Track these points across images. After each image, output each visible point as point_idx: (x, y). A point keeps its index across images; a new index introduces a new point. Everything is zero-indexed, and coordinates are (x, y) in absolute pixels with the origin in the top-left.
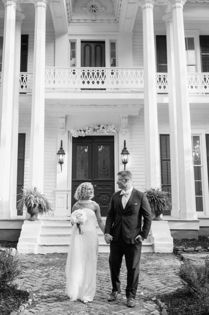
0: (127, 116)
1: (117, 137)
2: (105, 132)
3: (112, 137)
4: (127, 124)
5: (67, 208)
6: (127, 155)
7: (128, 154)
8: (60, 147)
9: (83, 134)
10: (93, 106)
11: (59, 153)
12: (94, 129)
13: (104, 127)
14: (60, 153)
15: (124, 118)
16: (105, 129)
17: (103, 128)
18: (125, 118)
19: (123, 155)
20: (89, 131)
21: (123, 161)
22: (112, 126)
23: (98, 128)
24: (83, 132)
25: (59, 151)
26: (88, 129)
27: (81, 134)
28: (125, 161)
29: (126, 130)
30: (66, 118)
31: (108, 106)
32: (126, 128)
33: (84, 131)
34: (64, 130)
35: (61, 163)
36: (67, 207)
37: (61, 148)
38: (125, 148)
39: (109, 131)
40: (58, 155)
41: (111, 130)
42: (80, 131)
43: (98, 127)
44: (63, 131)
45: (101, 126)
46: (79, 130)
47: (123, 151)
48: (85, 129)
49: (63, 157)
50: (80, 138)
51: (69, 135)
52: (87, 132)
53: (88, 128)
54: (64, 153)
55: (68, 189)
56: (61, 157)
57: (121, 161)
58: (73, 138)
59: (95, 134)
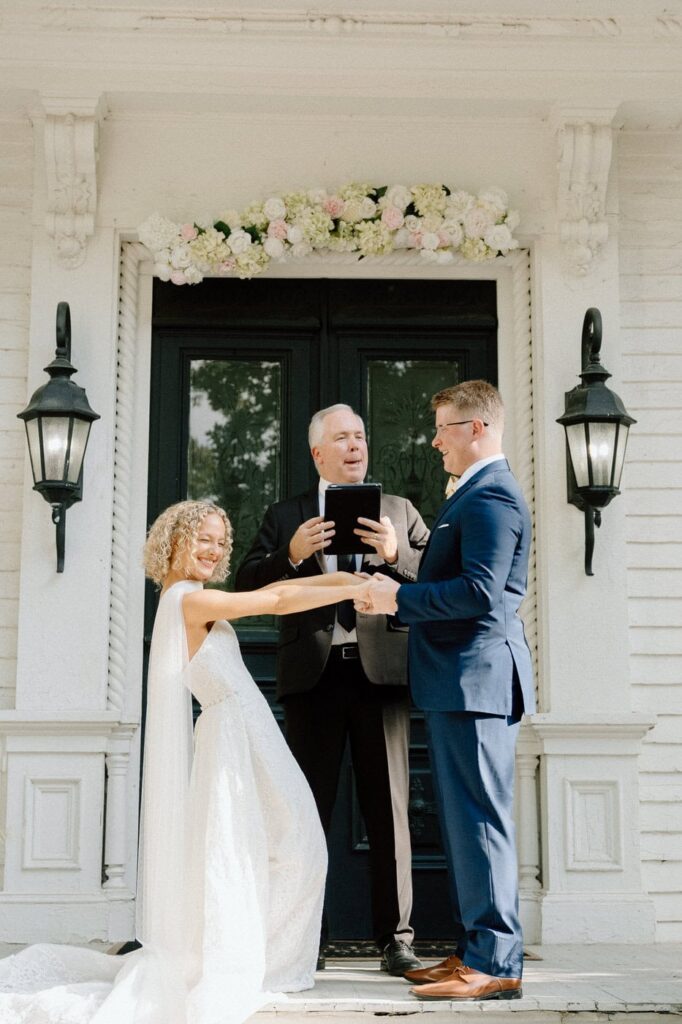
0: (606, 117)
1: (520, 287)
2: (430, 240)
3: (483, 294)
4: (602, 178)
5: (105, 878)
6: (611, 429)
7: (619, 420)
8: (50, 358)
9: (243, 261)
10: (332, 25)
11: (36, 414)
12: (336, 222)
13: (420, 207)
14: (52, 403)
15: (586, 128)
16: (427, 220)
17: (411, 210)
18: (594, 129)
19: (576, 432)
20: (293, 234)
21: (582, 480)
22: (485, 197)
23: (368, 208)
24: (240, 240)
25: (38, 396)
26: (287, 220)
27: (223, 251)
28: (599, 481)
29: (601, 230)
30: (105, 124)
31: (455, 30)
32: (594, 220)
33: (255, 234)
34: (86, 224)
35: (61, 493)
36: (104, 867)
37: (60, 371)
38: (594, 376)
39: (457, 239)
40: (33, 425)
41: (473, 232)
42: (221, 227)
43: (370, 201)
44: (73, 236)
45: (390, 194)
46: (207, 223)
47: (573, 399)
48: (257, 220)
49: (76, 446)
50: (217, 290)
51: (130, 266)
52: (272, 245)
53: (283, 212)
54: (78, 406)
55: (113, 716)
56: (56, 441)
57: (555, 487)
58: (165, 293)
59: (341, 265)
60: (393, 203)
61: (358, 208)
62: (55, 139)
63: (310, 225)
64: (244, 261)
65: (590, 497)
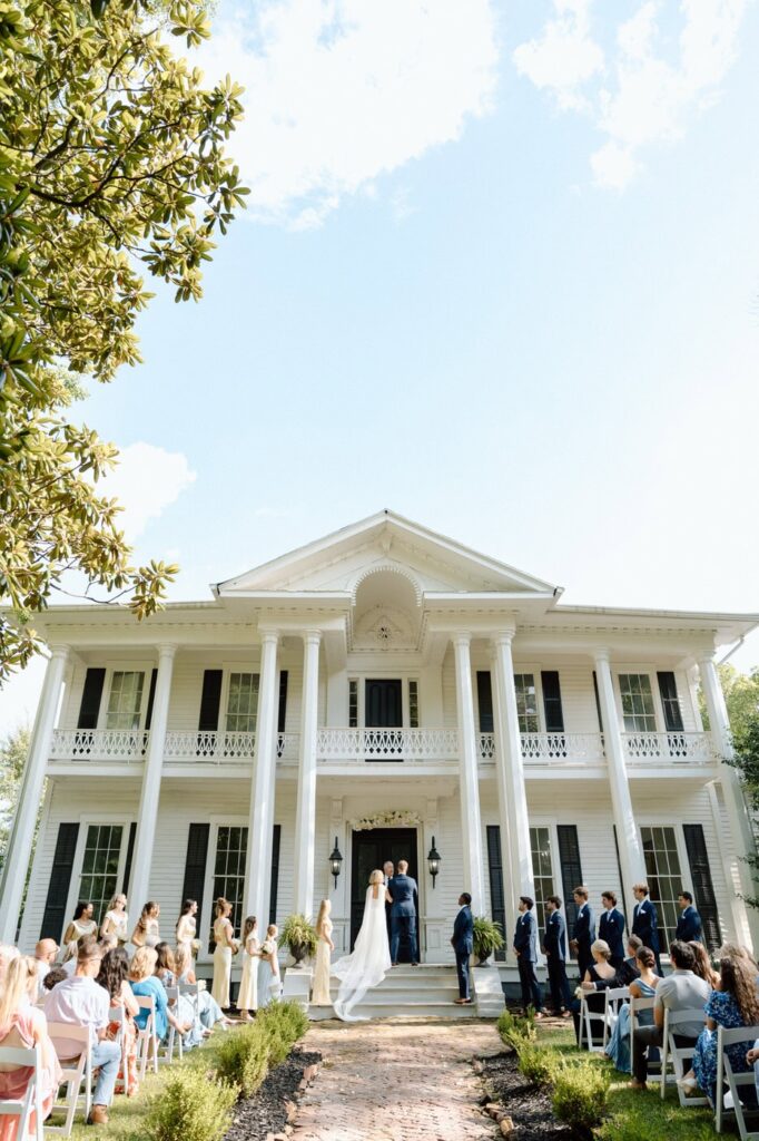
0: (435, 798)
1: (421, 830)
2: (403, 822)
3: (414, 831)
4: (435, 810)
6: (436, 861)
7: (438, 859)
8: (335, 848)
11: (332, 858)
12: (386, 819)
13: (402, 816)
14: (335, 857)
15: (432, 800)
16: (403, 818)
17: (400, 817)
18: (434, 800)
19: (431, 860)
20: (378, 821)
21: (432, 870)
22: (413, 814)
23: (392, 816)
24: (369, 823)
25: (332, 855)
26: (377, 819)
27: (365, 825)
28: (435, 871)
29: (436, 819)
30: (344, 801)
32: (435, 817)
33: (371, 821)
34: (340, 820)
35: (336, 873)
37: (336, 851)
38: (434, 850)
39: (409, 821)
40: (331, 861)
41: (411, 820)
42: (365, 821)
44: (338, 822)
46: (362, 819)
47: (431, 854)
48: (371, 819)
49: (339, 865)
50: (364, 832)
51: (348, 827)
52: (375, 824)
54: (340, 858)
56: (336, 864)
57: (427, 871)
58: (354, 832)
59: (387, 826)
60: (397, 814)
61: (390, 816)
62: (335, 804)
63: (382, 820)
64: (369, 826)
65: (434, 873)
